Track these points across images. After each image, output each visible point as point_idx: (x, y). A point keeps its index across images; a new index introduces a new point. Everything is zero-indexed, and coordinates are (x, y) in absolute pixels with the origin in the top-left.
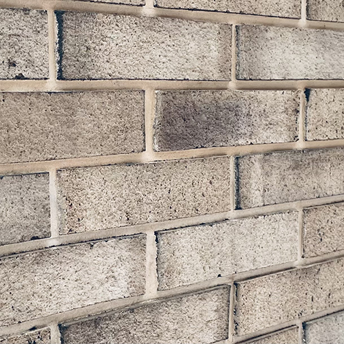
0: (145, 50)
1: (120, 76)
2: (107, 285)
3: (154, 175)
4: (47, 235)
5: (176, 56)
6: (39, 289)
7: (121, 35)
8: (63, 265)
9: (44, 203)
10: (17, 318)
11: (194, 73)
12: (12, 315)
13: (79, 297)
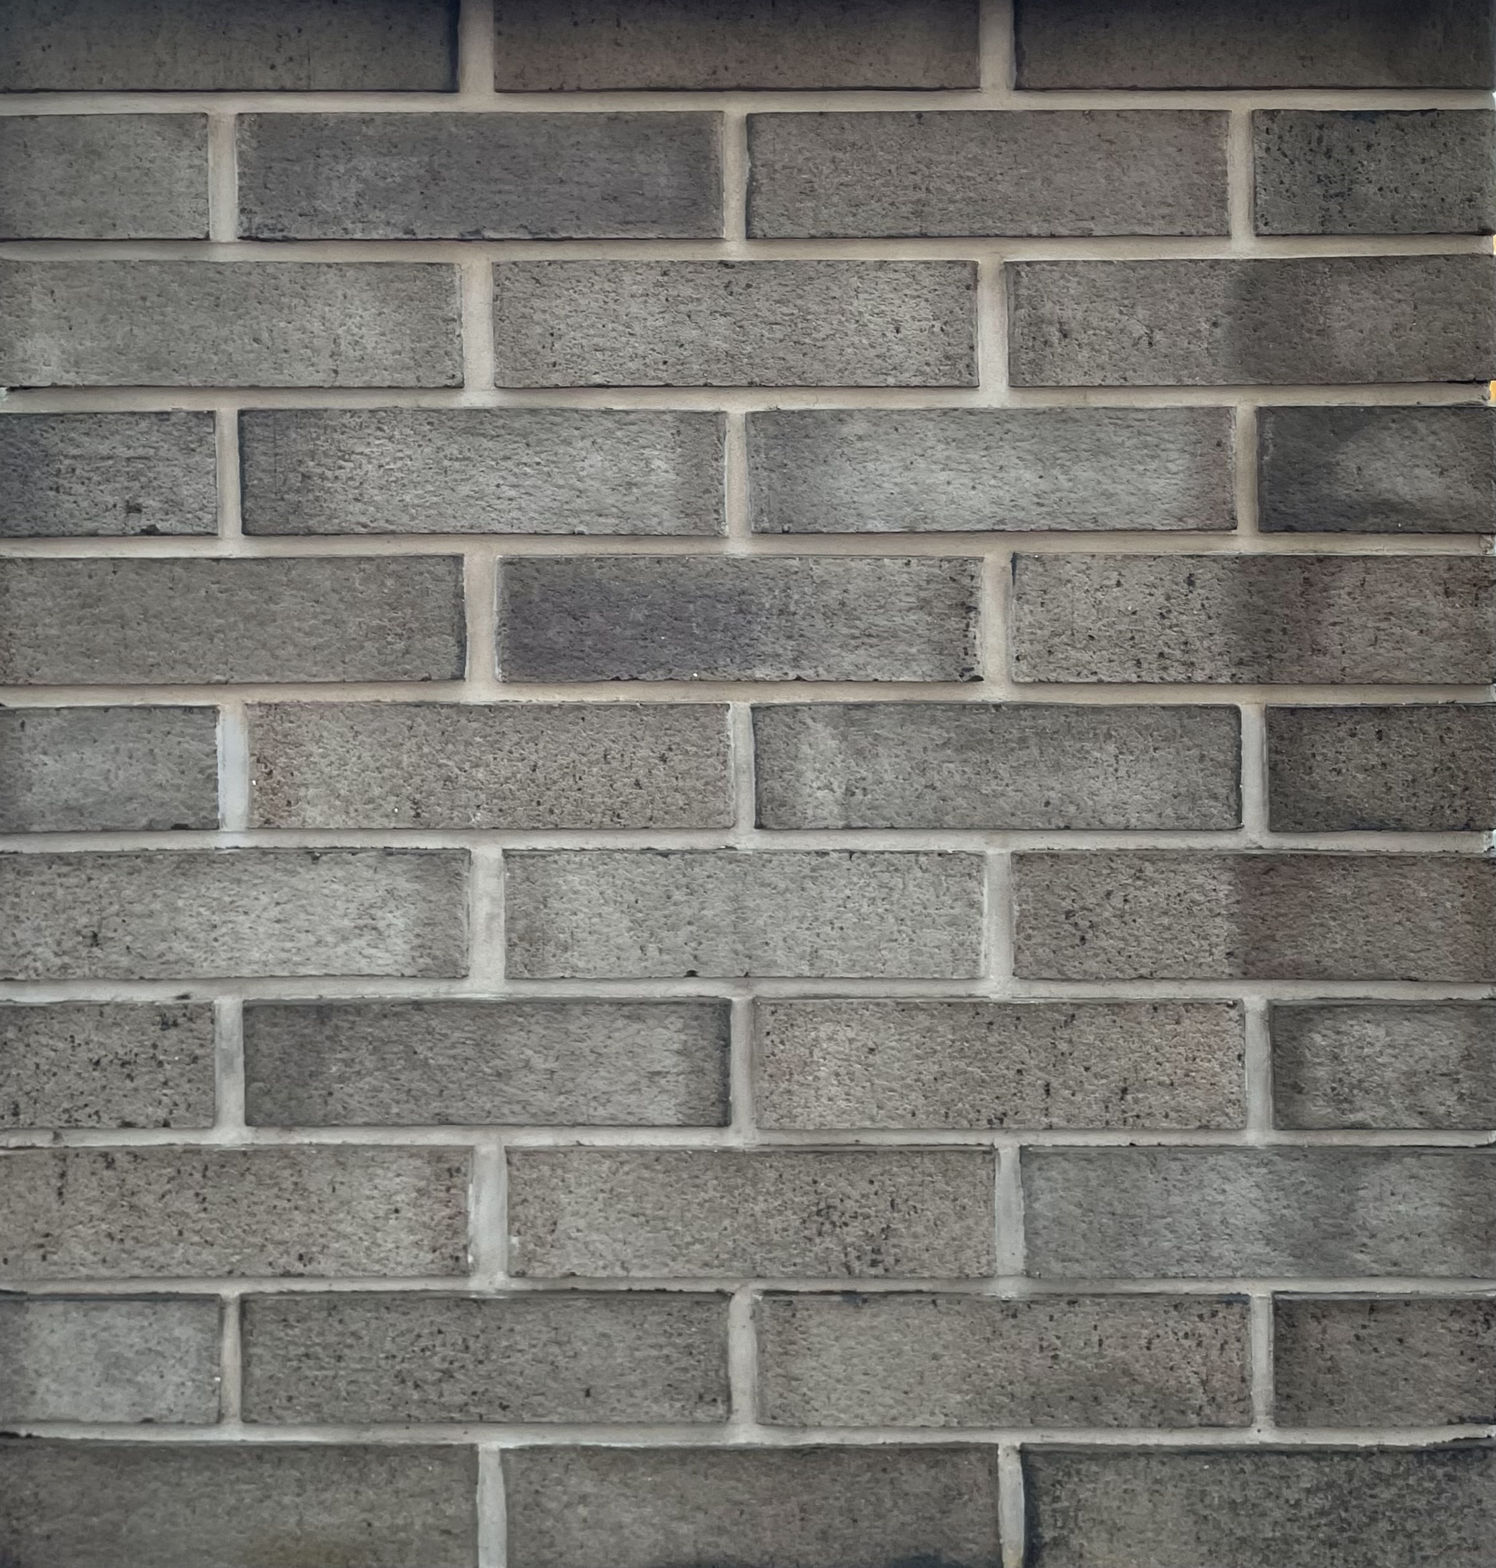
0: (458, 476)
1: (391, 527)
2: (356, 943)
3: (488, 730)
4: (212, 826)
5: (547, 486)
6: (187, 923)
7: (390, 447)
8: (244, 886)
9: (203, 764)
10: (137, 970)
11: (602, 520)
12: (125, 961)
13: (284, 955)
